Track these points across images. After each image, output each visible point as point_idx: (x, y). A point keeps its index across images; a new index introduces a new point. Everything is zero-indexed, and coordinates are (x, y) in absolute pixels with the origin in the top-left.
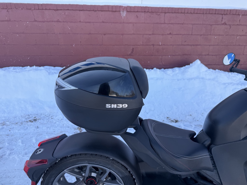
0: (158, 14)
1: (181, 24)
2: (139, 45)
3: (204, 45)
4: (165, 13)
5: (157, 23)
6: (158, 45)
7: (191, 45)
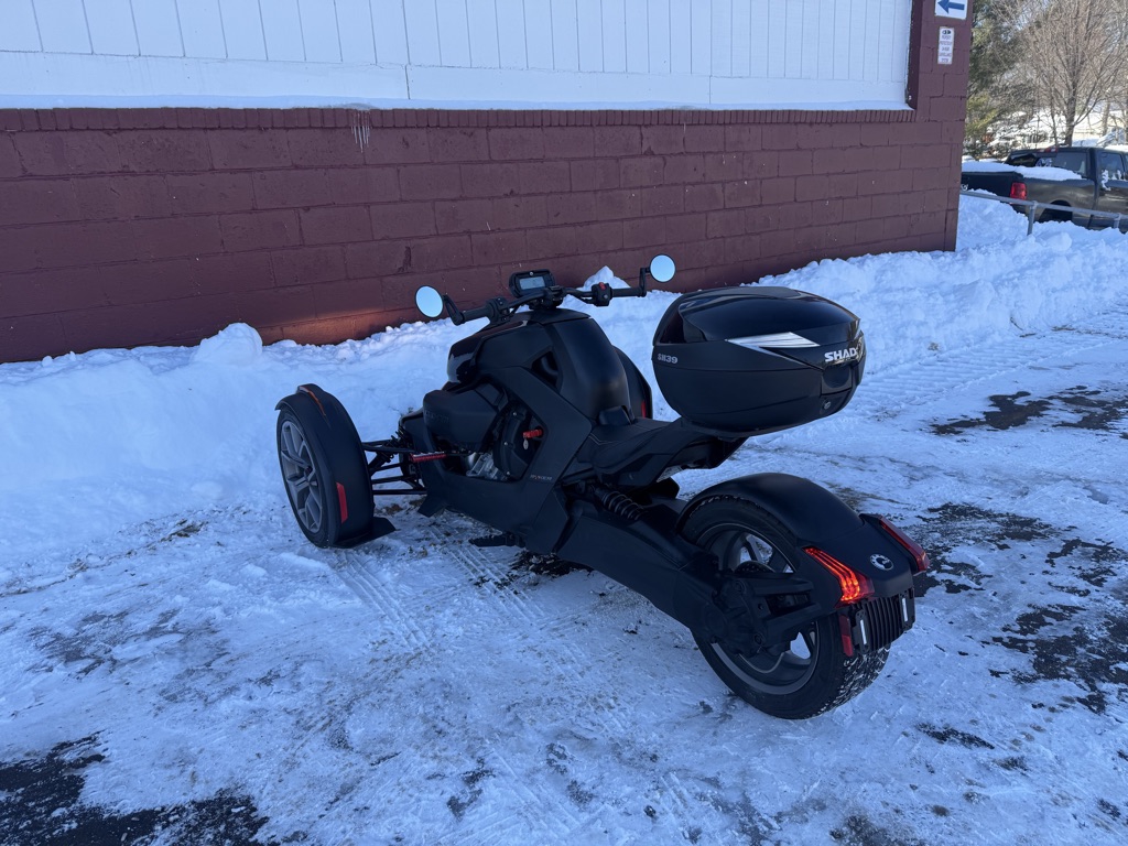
0: (469, 131)
1: (537, 160)
2: (426, 237)
3: (609, 221)
4: (488, 128)
5: (470, 162)
6: (482, 232)
7: (574, 225)
